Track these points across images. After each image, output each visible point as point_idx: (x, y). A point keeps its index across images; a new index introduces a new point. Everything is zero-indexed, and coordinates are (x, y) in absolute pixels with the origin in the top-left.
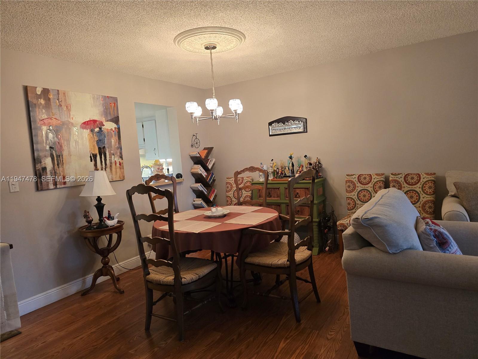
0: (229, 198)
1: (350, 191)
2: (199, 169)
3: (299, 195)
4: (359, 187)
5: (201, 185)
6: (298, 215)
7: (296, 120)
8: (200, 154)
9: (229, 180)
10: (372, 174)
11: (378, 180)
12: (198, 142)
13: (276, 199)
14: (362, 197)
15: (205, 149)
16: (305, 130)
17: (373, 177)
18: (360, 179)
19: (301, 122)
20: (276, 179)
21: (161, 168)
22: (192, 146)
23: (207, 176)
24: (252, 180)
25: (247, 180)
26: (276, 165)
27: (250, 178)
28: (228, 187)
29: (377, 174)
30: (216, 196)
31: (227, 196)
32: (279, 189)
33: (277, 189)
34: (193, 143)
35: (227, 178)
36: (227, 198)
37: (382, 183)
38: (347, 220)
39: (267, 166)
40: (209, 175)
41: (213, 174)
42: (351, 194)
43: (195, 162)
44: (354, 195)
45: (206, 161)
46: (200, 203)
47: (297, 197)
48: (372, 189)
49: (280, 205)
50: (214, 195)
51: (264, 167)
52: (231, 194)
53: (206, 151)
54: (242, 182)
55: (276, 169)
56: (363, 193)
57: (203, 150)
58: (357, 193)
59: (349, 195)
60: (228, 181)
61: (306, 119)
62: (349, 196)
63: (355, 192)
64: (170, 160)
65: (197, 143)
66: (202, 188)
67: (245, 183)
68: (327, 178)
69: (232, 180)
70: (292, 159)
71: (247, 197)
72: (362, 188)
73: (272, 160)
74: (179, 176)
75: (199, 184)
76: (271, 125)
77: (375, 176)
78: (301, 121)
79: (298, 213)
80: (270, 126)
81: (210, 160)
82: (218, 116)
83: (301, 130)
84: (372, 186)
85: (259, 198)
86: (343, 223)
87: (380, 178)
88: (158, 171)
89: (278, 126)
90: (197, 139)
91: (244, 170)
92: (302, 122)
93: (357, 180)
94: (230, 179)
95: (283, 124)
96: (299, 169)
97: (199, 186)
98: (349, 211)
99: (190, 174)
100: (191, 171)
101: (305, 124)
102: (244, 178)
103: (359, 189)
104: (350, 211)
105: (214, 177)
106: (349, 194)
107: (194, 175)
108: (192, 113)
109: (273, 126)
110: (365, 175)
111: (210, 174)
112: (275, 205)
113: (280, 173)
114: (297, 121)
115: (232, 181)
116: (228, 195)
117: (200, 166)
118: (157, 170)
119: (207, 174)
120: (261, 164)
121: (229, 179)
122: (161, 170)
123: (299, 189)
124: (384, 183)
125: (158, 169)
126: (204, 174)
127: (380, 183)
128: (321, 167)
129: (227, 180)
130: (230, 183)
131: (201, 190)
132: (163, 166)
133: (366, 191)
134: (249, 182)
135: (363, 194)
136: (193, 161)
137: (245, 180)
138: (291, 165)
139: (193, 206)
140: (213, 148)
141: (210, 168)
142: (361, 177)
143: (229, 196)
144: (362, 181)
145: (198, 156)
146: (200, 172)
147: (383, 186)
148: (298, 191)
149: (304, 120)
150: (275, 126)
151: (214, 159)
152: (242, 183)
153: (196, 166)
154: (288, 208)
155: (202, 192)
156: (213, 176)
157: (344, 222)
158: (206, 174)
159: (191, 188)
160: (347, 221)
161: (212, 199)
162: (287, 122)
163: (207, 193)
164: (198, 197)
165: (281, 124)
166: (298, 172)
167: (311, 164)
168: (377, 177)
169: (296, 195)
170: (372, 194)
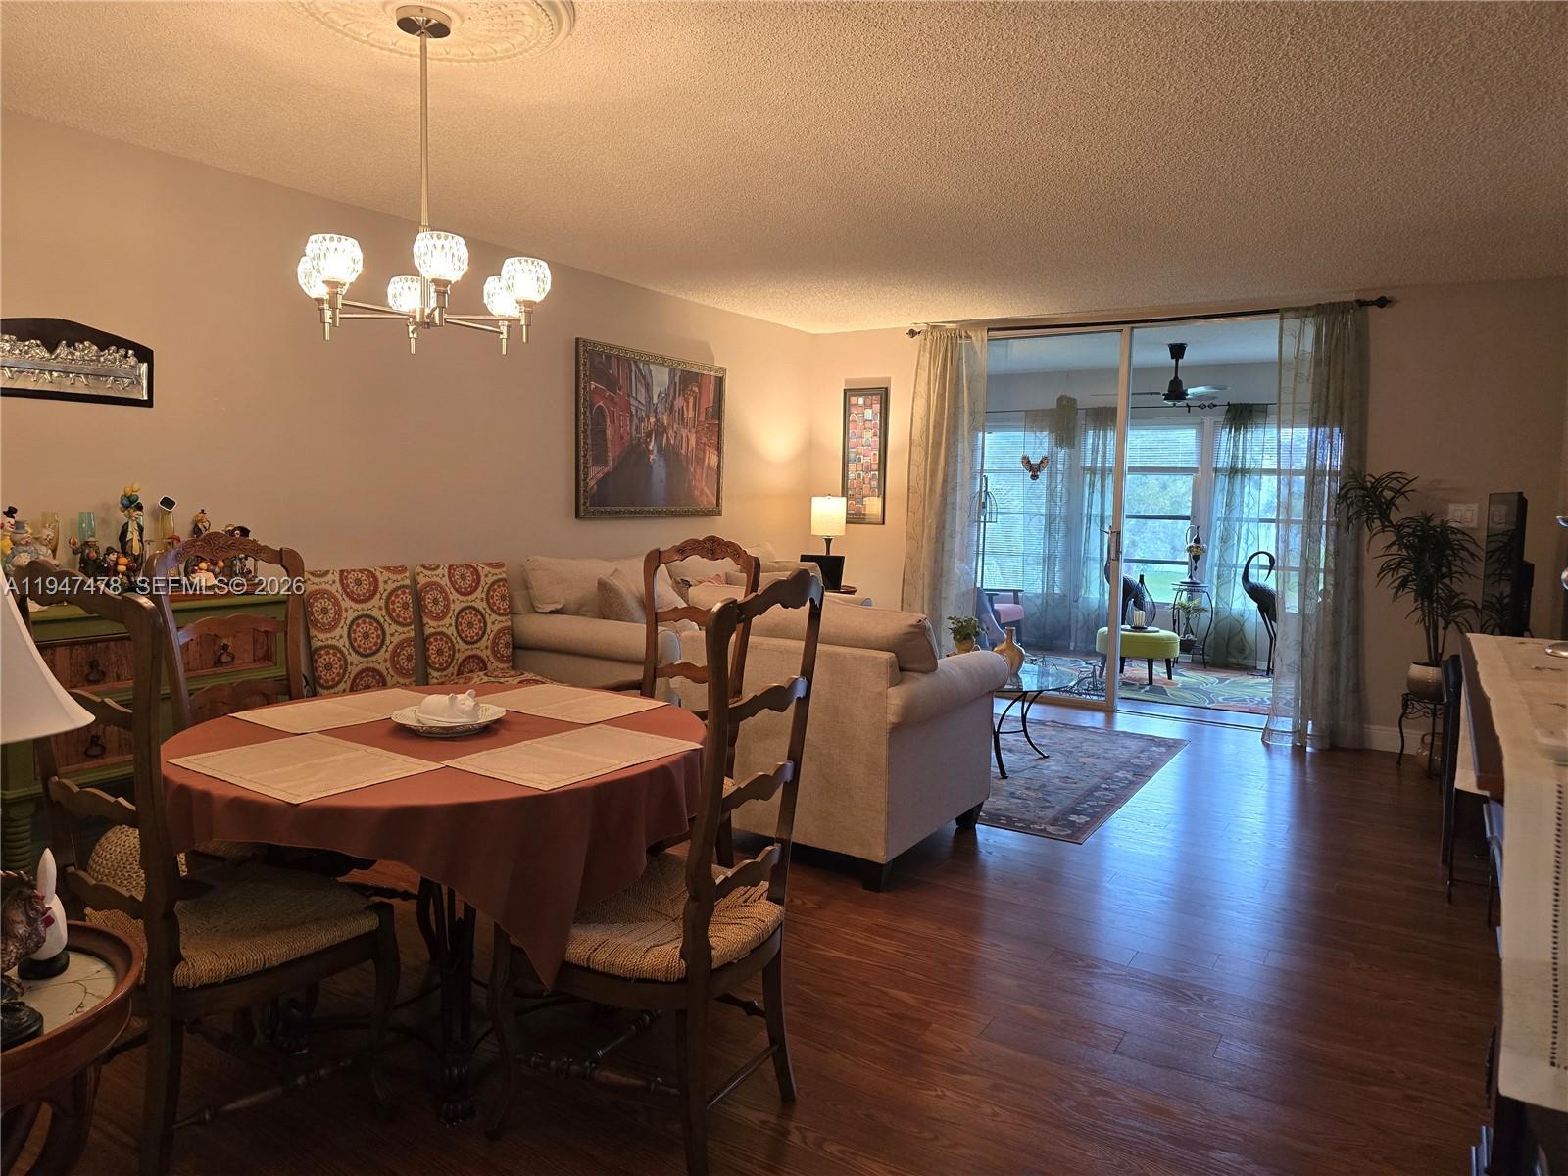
1: (329, 624)
3: (230, 653)
4: (350, 611)
7: (113, 347)
10: (375, 571)
11: (395, 584)
14: (360, 641)
17: (381, 579)
18: (348, 585)
19: (135, 360)
29: (387, 569)
37: (408, 594)
42: (332, 635)
44: (339, 637)
47: (223, 664)
48: (384, 612)
56: (362, 628)
58: (345, 629)
59: (324, 640)
62: (327, 642)
63: (341, 625)
72: (357, 614)
77: (387, 574)
78: (135, 354)
84: (382, 603)
87: (401, 580)
92: (139, 361)
93: (340, 590)
95: (44, 349)
103: (351, 616)
106: (329, 635)
110: (355, 571)
114: (117, 351)
124: (411, 593)
127: (402, 593)
133: (368, 620)
135: (361, 631)
138: (135, 535)
142: (347, 578)
144: (353, 592)
147: (411, 602)
168: (392, 577)
169: (220, 656)
170: (386, 626)
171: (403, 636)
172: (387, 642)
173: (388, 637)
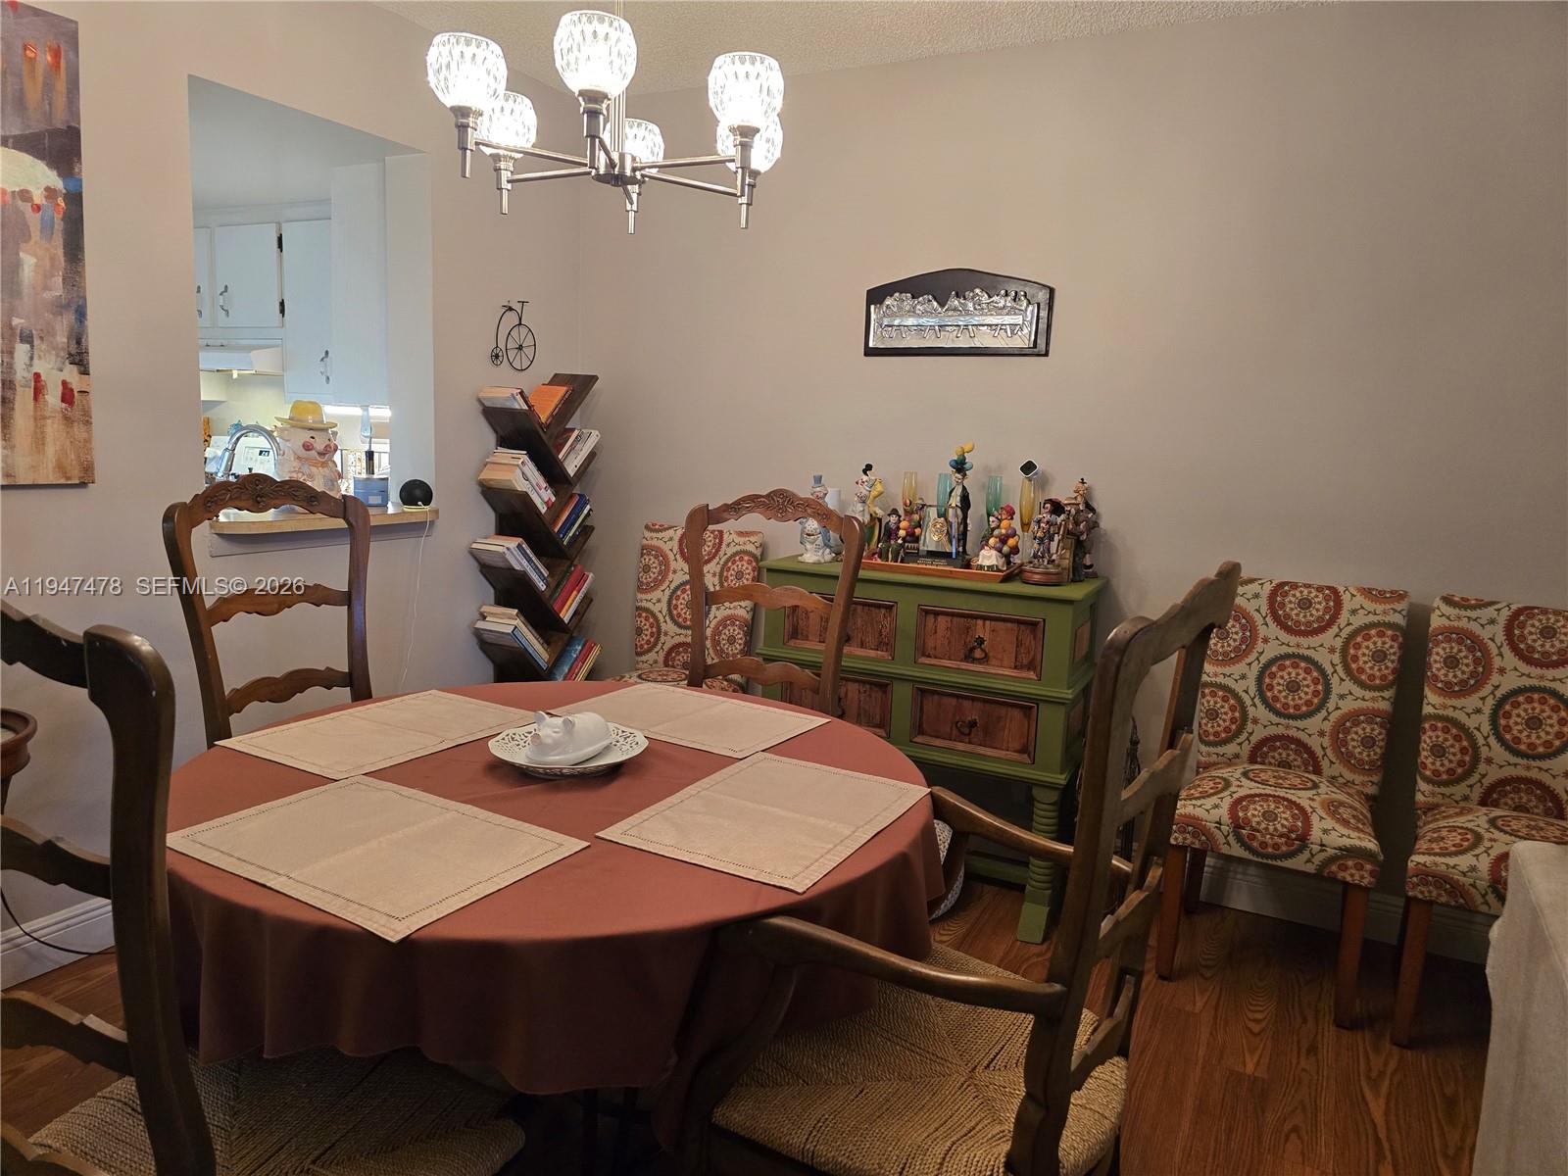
0: (647, 619)
1: (1225, 654)
2: (520, 473)
3: (983, 650)
4: (1273, 644)
5: (519, 546)
6: (970, 743)
7: (1003, 292)
8: (532, 402)
9: (654, 535)
10: (1341, 589)
11: (1372, 618)
12: (529, 341)
13: (872, 653)
14: (1280, 692)
15: (557, 380)
16: (1042, 343)
17: (1348, 603)
18: (1283, 605)
19: (1025, 303)
20: (879, 561)
21: (319, 444)
22: (497, 356)
23: (555, 509)
24: (760, 550)
25: (738, 548)
26: (881, 493)
27: (753, 539)
28: (647, 569)
29: (1367, 592)
30: (587, 601)
31: (638, 608)
32: (889, 608)
33: (883, 611)
34: (502, 345)
35: (647, 527)
36: (640, 616)
37: (1394, 638)
38: (1214, 800)
39: (840, 491)
40: (566, 504)
41: (583, 501)
42: (1227, 670)
43: (501, 433)
44: (1243, 677)
45: (557, 437)
46: (509, 630)
47: (974, 660)
48: (1336, 658)
49: (887, 685)
50: (581, 595)
51: (826, 499)
52: (659, 601)
53: (561, 391)
54: (718, 551)
55: (880, 513)
56: (1289, 674)
57: (550, 384)
58: (1256, 668)
59: (1216, 675)
60: (654, 540)
61: (1052, 291)
62: (1220, 680)
63: (1250, 664)
64: (382, 413)
65: (520, 348)
66: (525, 562)
67: (730, 558)
68: (1114, 582)
69: (671, 539)
70: (965, 475)
71: (733, 624)
72: (1285, 650)
73: (869, 467)
74: (418, 492)
75: (512, 543)
76: (881, 302)
77: (1360, 599)
78: (1025, 295)
79: (969, 734)
80: (872, 307)
81: (576, 432)
82: (634, 159)
83: (1022, 341)
84: (1338, 643)
85: (792, 643)
86: (1198, 819)
87: (1385, 613)
88: (307, 459)
89: (912, 312)
90: (523, 330)
91: (738, 503)
92: (1029, 303)
93: (1264, 610)
94: (661, 531)
95: (935, 304)
96: (998, 527)
97: (510, 550)
98: (1204, 748)
99: (476, 490)
100: (481, 477)
101: (1044, 314)
102: (726, 536)
103: (1271, 651)
104: (1212, 749)
105: (588, 514)
106: (1220, 670)
107: (492, 493)
108: (462, 112)
109: (888, 307)
110: (1305, 586)
111: (572, 496)
112: (864, 682)
113: (902, 533)
114: (1007, 295)
115: (669, 542)
116: (644, 604)
117: (522, 456)
118: (302, 453)
119: (553, 499)
120: (818, 480)
121: (657, 531)
122: (321, 454)
123: (988, 622)
124: (1401, 639)
125: (307, 447)
126: (542, 496)
127: (1381, 634)
128: (1094, 525)
129: (648, 534)
130: (658, 550)
131: (517, 567)
132: (335, 434)
133: (1303, 665)
134: (746, 558)
135: (1286, 677)
136: (496, 432)
137: (728, 545)
138: (955, 501)
139: (475, 640)
140: (593, 379)
141: (571, 470)
142: (1286, 594)
143: (647, 610)
144: (1288, 616)
145: (517, 407)
146: (521, 486)
147: (1394, 654)
148: (982, 630)
149: (1042, 296)
150: (900, 308)
151: (595, 433)
152: (714, 557)
153: (506, 455)
154: (922, 702)
155: (522, 579)
156: (586, 512)
157: (1199, 812)
158: (548, 495)
159: (474, 554)
160: (1216, 806)
161: (566, 615)
162: (957, 296)
163: (547, 585)
164: (503, 600)
165: (926, 303)
166: (992, 541)
167: (1057, 508)
168: (1369, 605)
169: (972, 650)
170: (1334, 681)
171: (1360, 704)
172: (1331, 705)
173: (1333, 698)
